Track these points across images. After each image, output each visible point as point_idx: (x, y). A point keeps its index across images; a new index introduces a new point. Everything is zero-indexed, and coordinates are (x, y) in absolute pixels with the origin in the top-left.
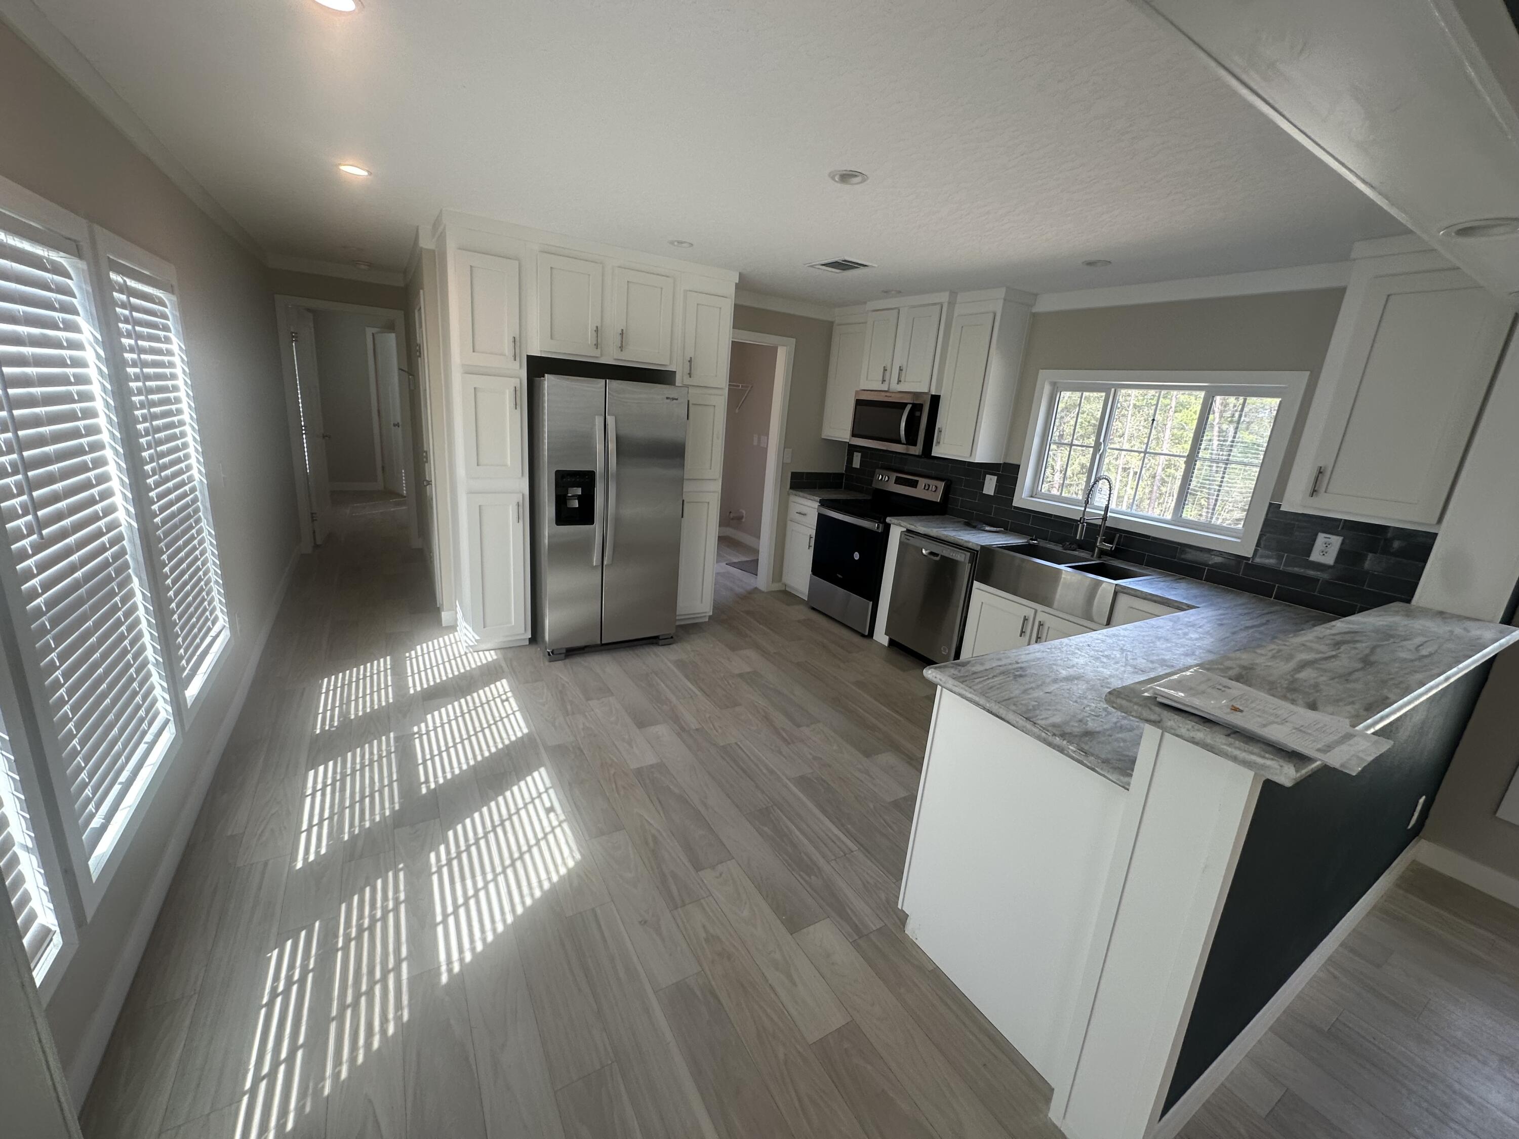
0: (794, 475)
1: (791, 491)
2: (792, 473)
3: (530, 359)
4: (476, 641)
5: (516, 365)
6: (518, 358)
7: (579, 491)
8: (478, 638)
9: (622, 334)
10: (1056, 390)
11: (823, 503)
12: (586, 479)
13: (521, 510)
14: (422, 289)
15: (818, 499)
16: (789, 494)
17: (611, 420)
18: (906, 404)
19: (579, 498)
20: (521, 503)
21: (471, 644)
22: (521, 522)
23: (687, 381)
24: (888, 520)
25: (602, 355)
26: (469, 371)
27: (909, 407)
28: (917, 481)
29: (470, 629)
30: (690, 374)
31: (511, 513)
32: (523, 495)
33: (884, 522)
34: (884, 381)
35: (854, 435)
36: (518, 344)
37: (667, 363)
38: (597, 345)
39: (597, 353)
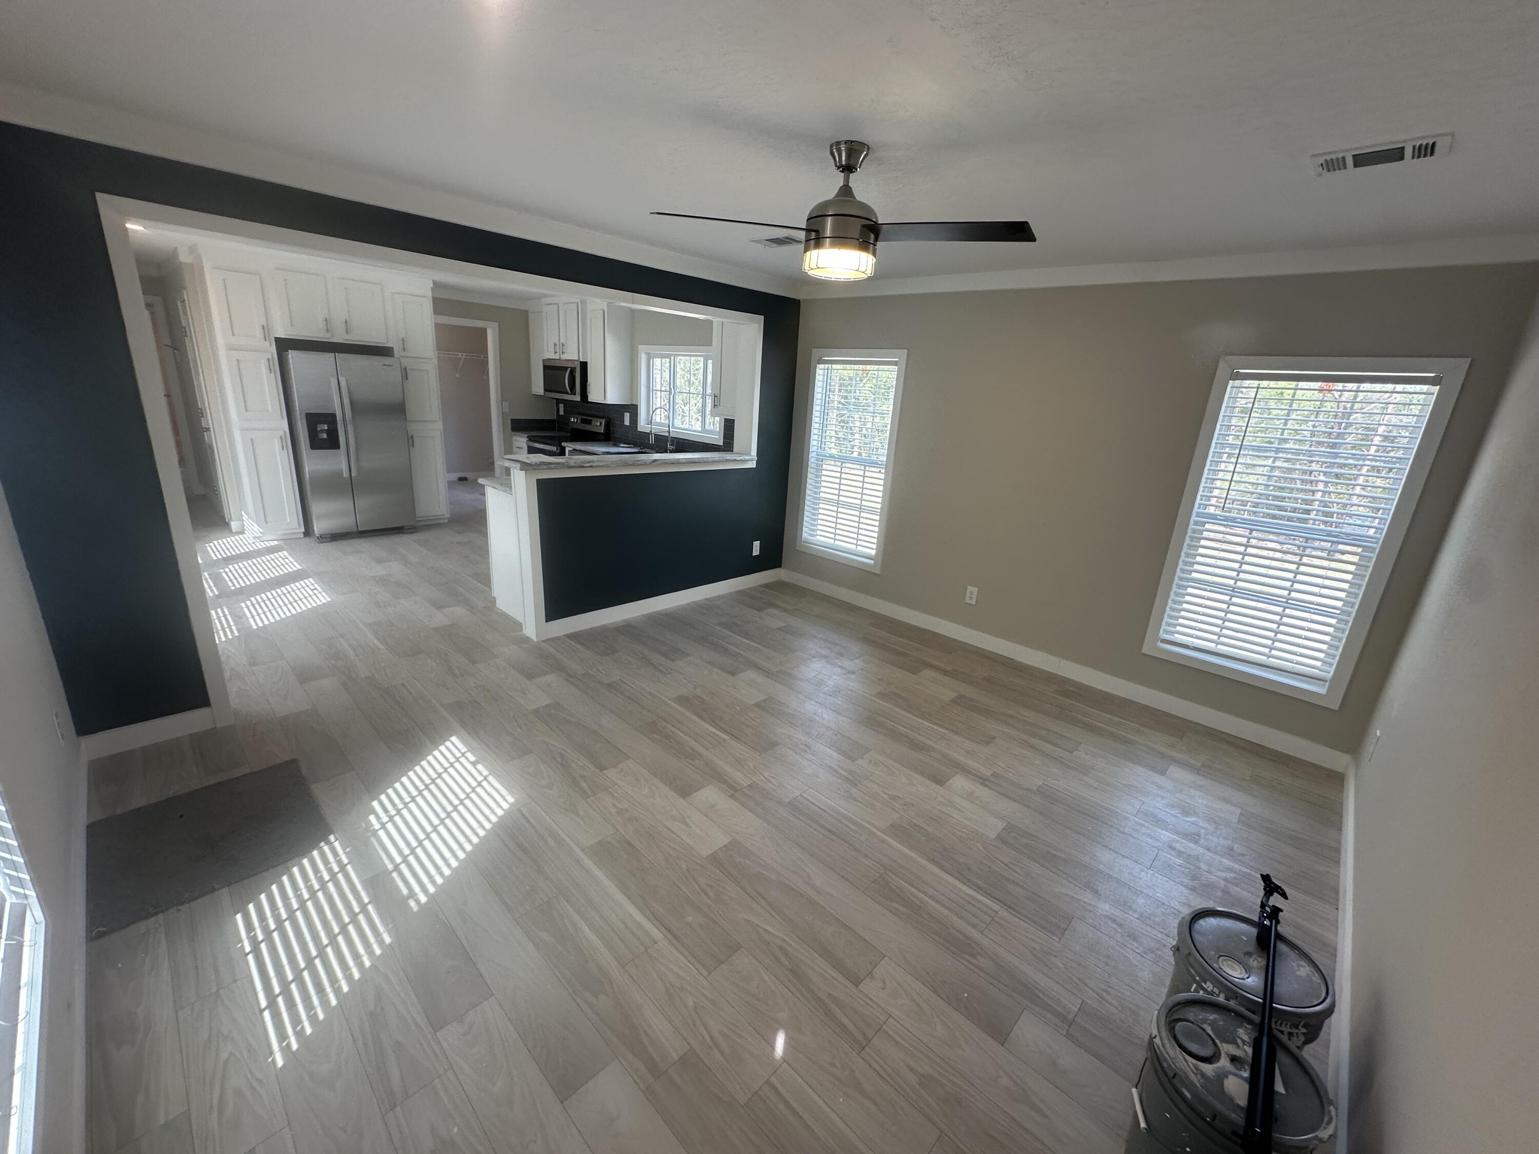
0: (513, 421)
1: (513, 433)
2: (512, 420)
3: (278, 340)
4: (261, 533)
5: (267, 344)
6: (267, 339)
7: (326, 427)
8: (261, 530)
9: (346, 322)
10: (649, 357)
11: (531, 439)
12: (330, 419)
13: (284, 443)
14: (185, 289)
15: (526, 435)
16: (511, 436)
17: (342, 379)
18: (568, 367)
19: (327, 432)
20: (283, 437)
21: (257, 535)
22: (285, 449)
23: (402, 353)
24: (563, 444)
25: (333, 336)
26: (230, 348)
27: (569, 369)
28: (591, 420)
29: (255, 525)
30: (404, 349)
31: (277, 444)
32: (285, 432)
33: (560, 445)
34: (555, 353)
35: (546, 390)
36: (266, 330)
37: (385, 342)
38: (327, 330)
39: (328, 335)
